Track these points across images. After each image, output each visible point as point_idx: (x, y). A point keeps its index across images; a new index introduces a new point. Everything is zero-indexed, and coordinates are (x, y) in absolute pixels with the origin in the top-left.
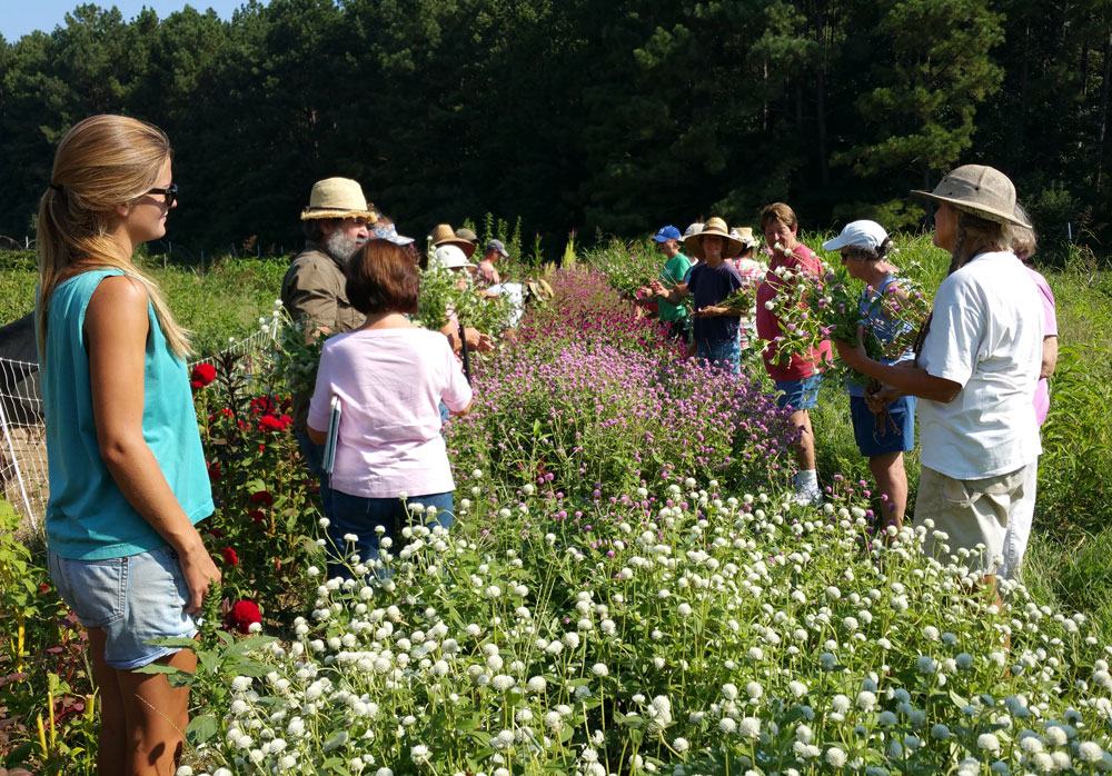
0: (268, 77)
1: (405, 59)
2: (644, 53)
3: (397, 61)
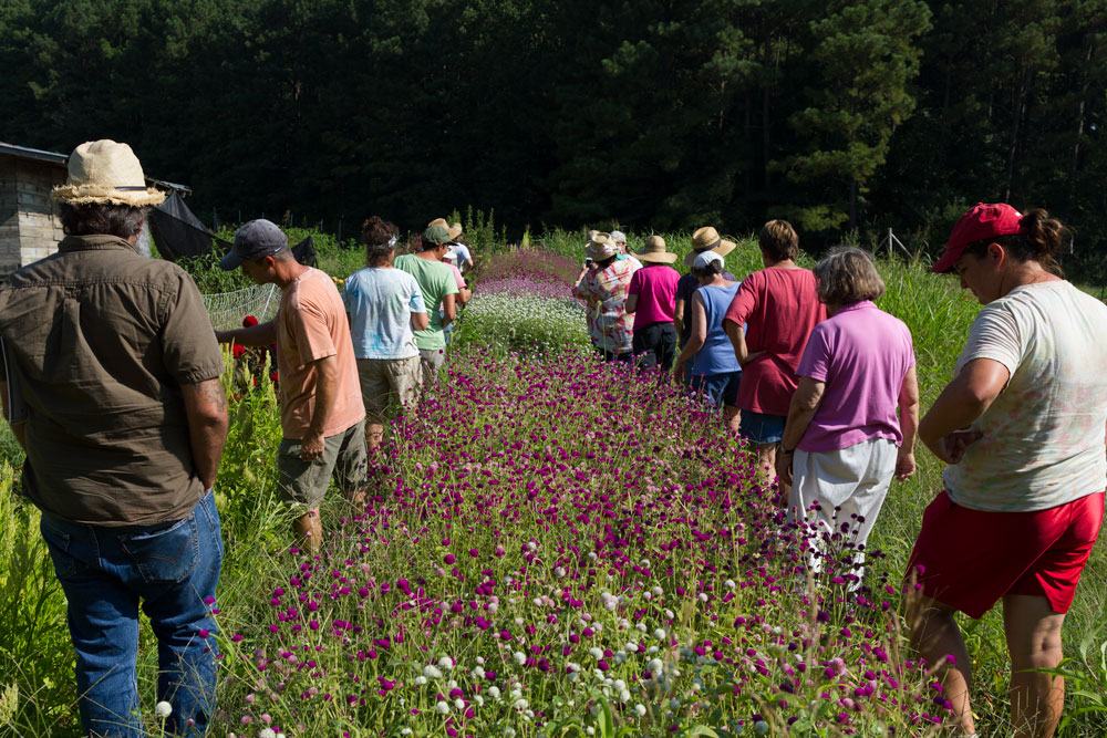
0: (261, 52)
1: (394, 45)
2: (610, 64)
3: (387, 47)
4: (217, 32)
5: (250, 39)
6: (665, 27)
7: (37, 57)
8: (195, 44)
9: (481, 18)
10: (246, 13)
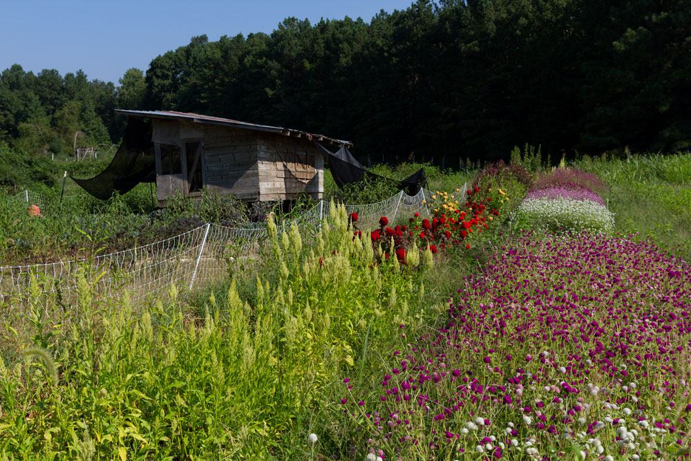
0: (394, 58)
1: (474, 46)
2: (619, 44)
3: (470, 47)
4: (368, 49)
5: (387, 51)
6: (657, 17)
7: (270, 73)
8: (356, 58)
9: (530, 23)
10: (384, 37)
